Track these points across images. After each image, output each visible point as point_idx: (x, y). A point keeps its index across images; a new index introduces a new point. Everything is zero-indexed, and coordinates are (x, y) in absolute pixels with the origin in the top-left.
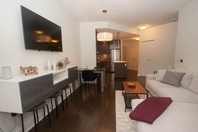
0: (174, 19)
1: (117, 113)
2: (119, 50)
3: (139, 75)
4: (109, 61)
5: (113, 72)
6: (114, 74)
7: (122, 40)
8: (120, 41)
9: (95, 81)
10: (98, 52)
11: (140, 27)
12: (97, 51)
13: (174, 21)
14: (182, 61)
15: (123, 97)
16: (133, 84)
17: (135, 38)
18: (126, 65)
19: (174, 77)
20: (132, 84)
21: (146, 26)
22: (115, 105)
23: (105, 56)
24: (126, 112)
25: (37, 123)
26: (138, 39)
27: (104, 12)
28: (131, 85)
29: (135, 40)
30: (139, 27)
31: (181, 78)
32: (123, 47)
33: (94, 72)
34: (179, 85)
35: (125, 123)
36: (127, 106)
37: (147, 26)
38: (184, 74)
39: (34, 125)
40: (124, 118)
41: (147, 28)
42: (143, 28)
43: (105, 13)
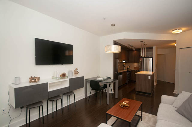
2: (151, 59)
3: (175, 92)
11: (173, 31)
21: (181, 29)
25: (28, 122)
30: (171, 31)
37: (184, 29)
39: (25, 123)
41: (183, 32)
42: (177, 32)
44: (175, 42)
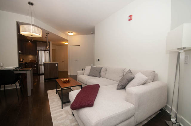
0: (92, 32)
1: (52, 112)
2: (48, 52)
3: (69, 74)
4: (37, 63)
5: (42, 74)
6: (43, 76)
7: (51, 43)
8: (49, 42)
9: (18, 85)
10: (20, 52)
12: (19, 50)
13: (92, 34)
14: (99, 60)
15: (57, 94)
16: (68, 79)
17: (64, 43)
18: (57, 65)
19: (97, 70)
20: (66, 79)
22: (49, 105)
23: (31, 57)
24: (62, 108)
26: (66, 43)
27: (29, 3)
28: (66, 81)
29: (64, 45)
30: (67, 32)
31: (101, 71)
32: (52, 50)
33: (15, 72)
34: (100, 76)
35: (63, 119)
36: (64, 102)
37: (74, 33)
38: (102, 68)
40: (62, 115)
41: (74, 35)
42: (70, 34)
43: (32, 6)
44: (66, 41)
